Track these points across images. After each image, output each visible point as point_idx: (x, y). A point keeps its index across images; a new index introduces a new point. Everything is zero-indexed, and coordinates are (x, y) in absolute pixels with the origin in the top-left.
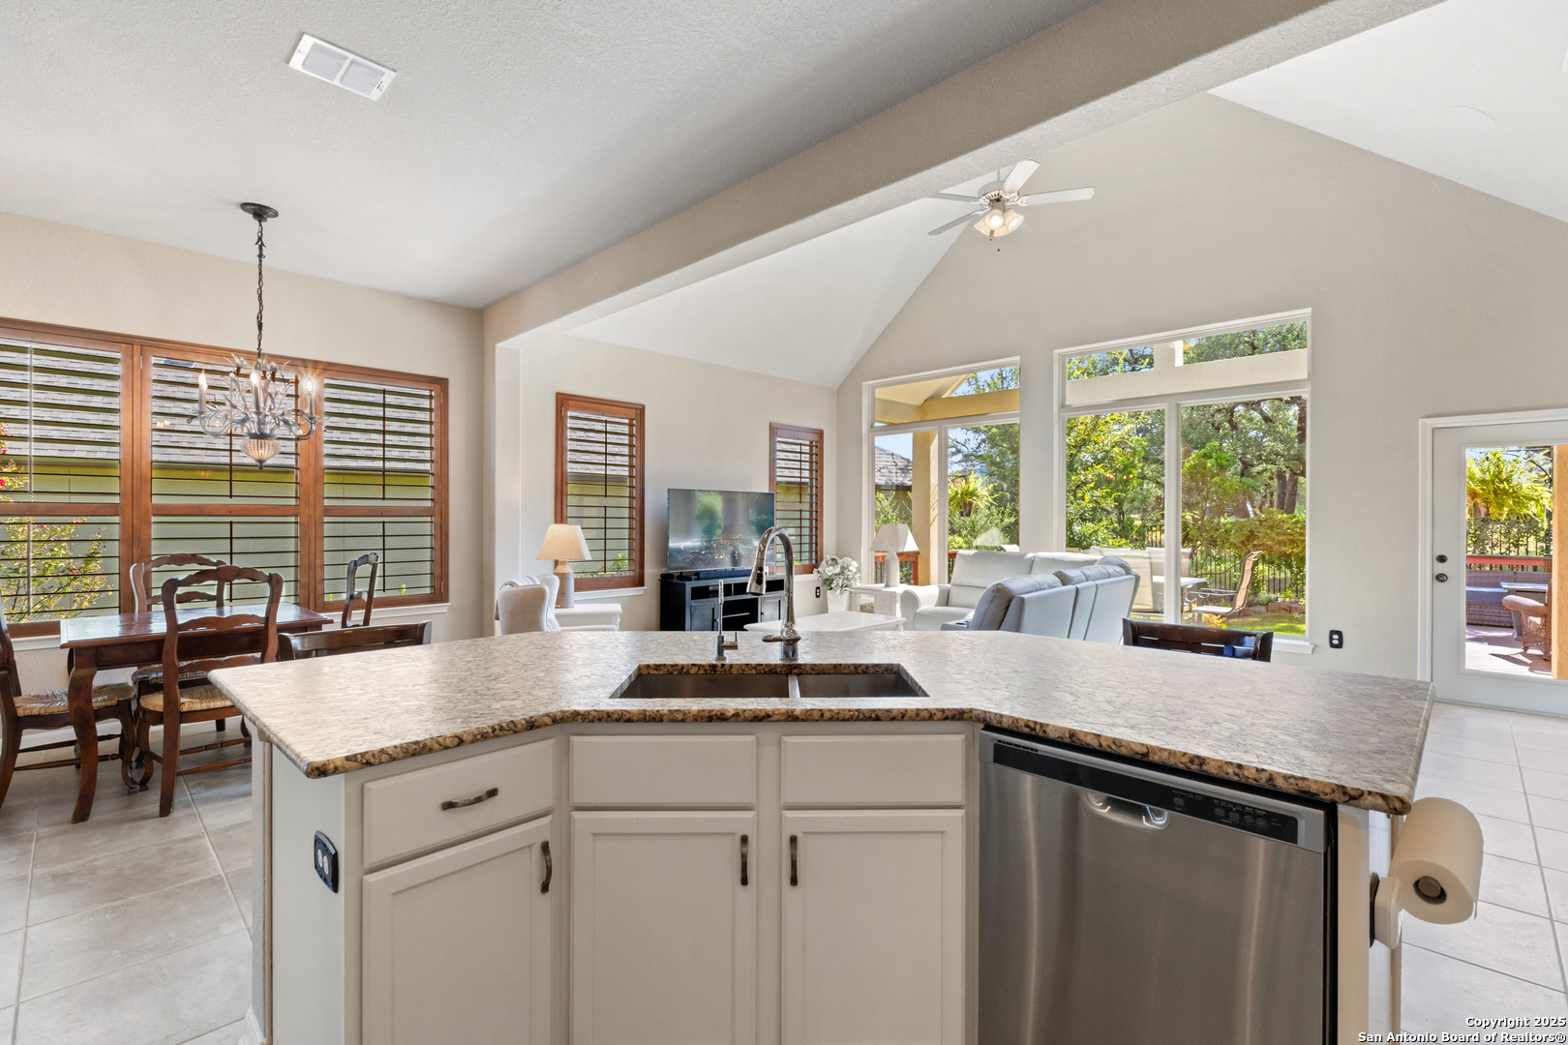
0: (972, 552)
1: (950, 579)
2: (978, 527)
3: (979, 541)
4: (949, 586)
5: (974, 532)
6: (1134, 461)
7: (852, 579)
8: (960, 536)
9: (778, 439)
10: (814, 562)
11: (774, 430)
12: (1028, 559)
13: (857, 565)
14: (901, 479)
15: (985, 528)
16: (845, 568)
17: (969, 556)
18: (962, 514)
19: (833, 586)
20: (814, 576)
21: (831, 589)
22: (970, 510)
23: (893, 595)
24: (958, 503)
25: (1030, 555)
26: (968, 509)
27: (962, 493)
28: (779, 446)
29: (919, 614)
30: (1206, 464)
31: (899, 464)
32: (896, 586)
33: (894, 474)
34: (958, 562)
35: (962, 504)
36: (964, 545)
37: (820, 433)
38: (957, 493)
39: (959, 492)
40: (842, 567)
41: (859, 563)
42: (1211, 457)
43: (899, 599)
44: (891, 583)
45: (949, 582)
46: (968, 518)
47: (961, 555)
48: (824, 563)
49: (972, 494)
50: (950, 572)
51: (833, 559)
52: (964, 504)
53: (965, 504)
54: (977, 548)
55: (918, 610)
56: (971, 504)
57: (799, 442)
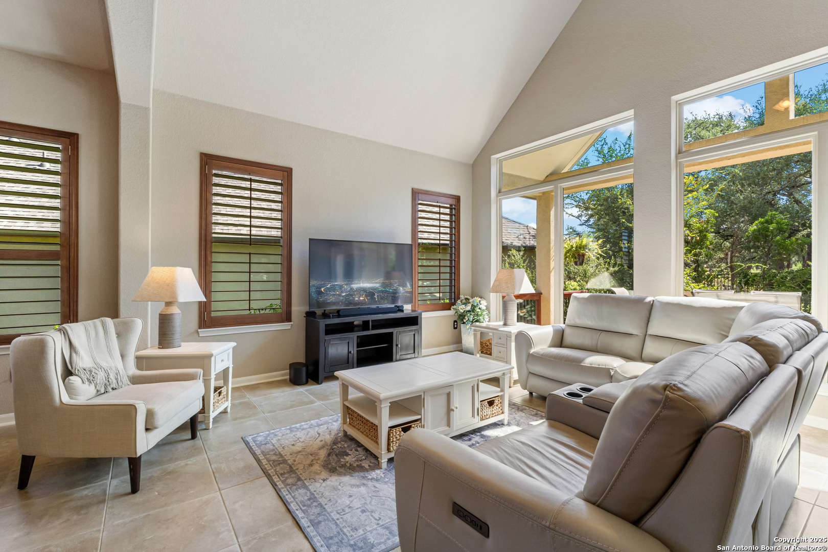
0: (586, 295)
1: (565, 319)
2: (589, 274)
3: (592, 284)
4: (563, 326)
5: (586, 277)
6: (707, 227)
7: (481, 315)
8: (575, 281)
9: (419, 202)
10: (453, 301)
11: (416, 194)
12: (646, 303)
13: (486, 304)
14: (532, 242)
15: (594, 275)
16: (475, 307)
17: (583, 298)
18: (576, 263)
19: (465, 321)
20: (451, 312)
21: (464, 323)
22: (583, 260)
23: (508, 335)
24: (574, 254)
25: (649, 299)
26: (581, 260)
27: (577, 247)
28: (421, 207)
29: (532, 354)
30: (769, 228)
31: (532, 232)
32: (514, 325)
33: (527, 239)
34: (572, 304)
35: (576, 256)
36: (578, 288)
37: (458, 199)
38: (572, 247)
39: (574, 246)
40: (472, 305)
41: (489, 303)
42: (772, 223)
43: (513, 338)
44: (509, 322)
45: (564, 323)
46: (581, 267)
47: (575, 298)
48: (459, 302)
49: (584, 247)
50: (565, 313)
51: (467, 299)
52: (577, 256)
53: (579, 255)
54: (589, 290)
55: (532, 351)
56: (583, 255)
57: (439, 204)
